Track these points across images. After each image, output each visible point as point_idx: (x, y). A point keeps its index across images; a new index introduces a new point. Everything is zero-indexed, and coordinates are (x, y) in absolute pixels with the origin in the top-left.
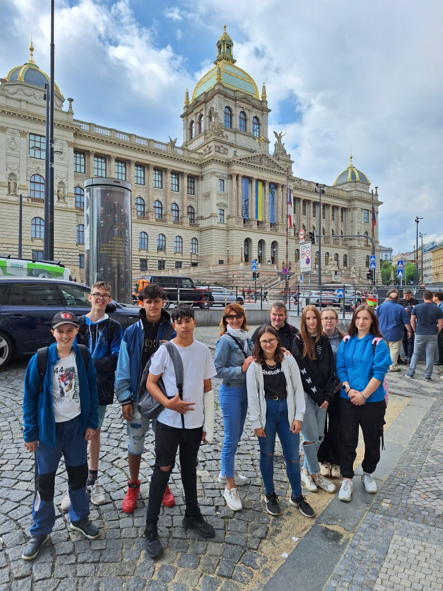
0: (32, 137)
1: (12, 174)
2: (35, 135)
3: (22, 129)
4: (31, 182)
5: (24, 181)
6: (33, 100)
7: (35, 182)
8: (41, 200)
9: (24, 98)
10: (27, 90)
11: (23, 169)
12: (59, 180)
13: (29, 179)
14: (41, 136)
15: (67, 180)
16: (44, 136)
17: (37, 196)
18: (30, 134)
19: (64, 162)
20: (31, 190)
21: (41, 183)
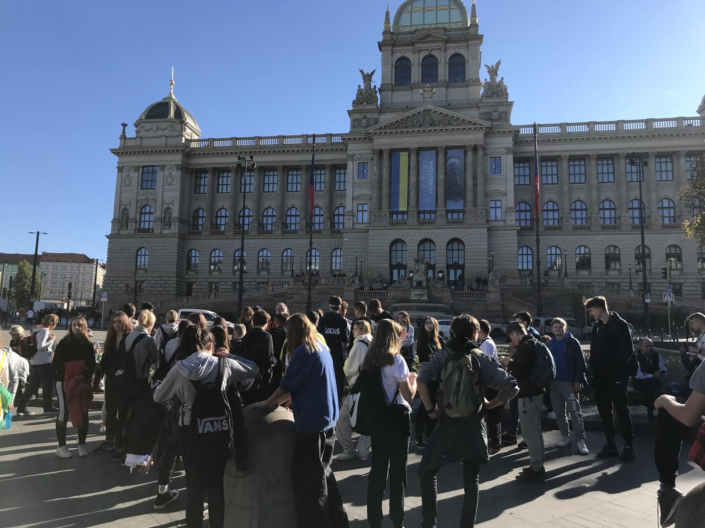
0: (146, 169)
1: (125, 209)
2: (149, 166)
3: (135, 164)
4: (141, 213)
5: (132, 214)
6: (150, 134)
7: (145, 213)
8: (147, 231)
9: (143, 134)
10: (147, 126)
11: (134, 203)
12: (165, 206)
13: (139, 210)
14: (153, 166)
15: (173, 205)
16: (156, 166)
17: (146, 226)
18: (143, 167)
19: (171, 187)
20: (140, 221)
21: (150, 213)
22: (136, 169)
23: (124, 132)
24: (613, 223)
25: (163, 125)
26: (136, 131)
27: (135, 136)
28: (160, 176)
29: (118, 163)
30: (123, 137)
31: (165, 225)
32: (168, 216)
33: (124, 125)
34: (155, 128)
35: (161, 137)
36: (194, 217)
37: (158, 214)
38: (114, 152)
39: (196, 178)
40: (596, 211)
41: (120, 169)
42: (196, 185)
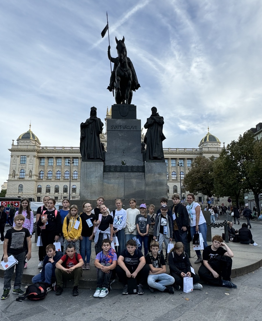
0: (22, 157)
1: (14, 171)
2: (23, 156)
3: (18, 155)
4: (20, 172)
5: (17, 172)
6: (23, 144)
7: (22, 172)
8: (23, 178)
9: (20, 144)
10: (22, 141)
11: (17, 168)
12: (29, 170)
13: (19, 171)
14: (25, 156)
15: (32, 170)
16: (26, 156)
17: (22, 177)
18: (21, 156)
19: (32, 163)
20: (20, 175)
21: (23, 172)
22: (18, 156)
23: (13, 143)
24: (175, 179)
25: (28, 141)
26: (17, 143)
27: (17, 145)
28: (28, 159)
29: (11, 154)
30: (13, 145)
31: (30, 177)
32: (31, 173)
33: (13, 140)
34: (25, 142)
35: (28, 145)
36: (39, 174)
37: (27, 172)
38: (10, 150)
39: (40, 160)
40: (171, 175)
41: (12, 156)
42: (40, 163)
